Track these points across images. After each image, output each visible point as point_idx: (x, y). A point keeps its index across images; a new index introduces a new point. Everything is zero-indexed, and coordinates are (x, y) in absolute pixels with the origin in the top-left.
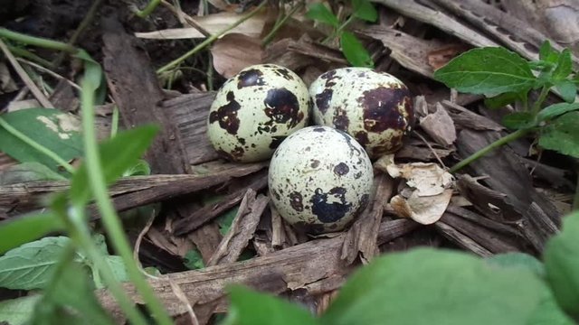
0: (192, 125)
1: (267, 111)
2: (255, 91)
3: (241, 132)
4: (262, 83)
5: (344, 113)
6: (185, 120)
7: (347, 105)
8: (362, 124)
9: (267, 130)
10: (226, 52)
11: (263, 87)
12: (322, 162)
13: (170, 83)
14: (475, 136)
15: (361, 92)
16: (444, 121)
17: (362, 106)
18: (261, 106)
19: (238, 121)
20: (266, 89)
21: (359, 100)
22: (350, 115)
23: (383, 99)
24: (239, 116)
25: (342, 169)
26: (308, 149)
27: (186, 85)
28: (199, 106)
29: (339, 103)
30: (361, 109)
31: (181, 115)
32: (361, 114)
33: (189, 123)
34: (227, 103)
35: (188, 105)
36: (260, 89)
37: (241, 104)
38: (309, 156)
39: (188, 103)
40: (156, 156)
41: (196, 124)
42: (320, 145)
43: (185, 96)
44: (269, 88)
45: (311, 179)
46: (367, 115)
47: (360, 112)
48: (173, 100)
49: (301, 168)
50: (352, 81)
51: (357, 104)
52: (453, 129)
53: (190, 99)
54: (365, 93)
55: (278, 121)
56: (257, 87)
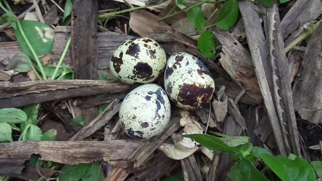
0: (110, 48)
1: (134, 71)
2: (132, 59)
3: (121, 73)
4: (137, 57)
5: (172, 87)
6: (107, 45)
7: (174, 85)
8: (177, 97)
9: (132, 79)
11: (137, 59)
12: (138, 118)
15: (183, 83)
17: (180, 90)
18: (132, 68)
19: (120, 69)
20: (138, 61)
21: (180, 86)
22: (173, 90)
23: (191, 92)
24: (121, 67)
25: (145, 125)
26: (136, 108)
28: (116, 40)
29: (172, 81)
30: (178, 91)
31: (105, 42)
32: (178, 93)
33: (107, 47)
34: (119, 58)
35: (110, 38)
36: (135, 60)
37: (124, 62)
38: (134, 112)
39: (111, 36)
41: (112, 48)
42: (141, 109)
43: (111, 33)
44: (139, 61)
45: (130, 123)
46: (180, 95)
47: (178, 92)
48: (103, 33)
49: (129, 115)
50: (183, 73)
51: (178, 87)
52: (224, 115)
53: (112, 35)
54: (185, 84)
55: (138, 77)
56: (134, 58)
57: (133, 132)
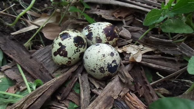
0: (45, 60)
1: (75, 45)
2: (69, 40)
3: (69, 56)
4: (70, 36)
5: (99, 38)
6: (42, 59)
7: (99, 35)
8: (106, 39)
9: (77, 52)
10: (47, 30)
11: (71, 37)
12: (106, 54)
13: (31, 47)
14: (135, 33)
15: (102, 30)
16: (126, 32)
17: (104, 34)
18: (73, 44)
19: (67, 52)
20: (72, 38)
21: (103, 32)
22: (101, 38)
23: (110, 30)
24: (66, 50)
25: (112, 54)
26: (99, 52)
27: (35, 47)
28: (45, 53)
29: (96, 35)
30: (104, 35)
31: (40, 58)
32: (105, 36)
33: (43, 60)
34: (60, 47)
35: (41, 54)
36: (70, 38)
37: (66, 45)
38: (101, 54)
39: (40, 52)
40: (40, 76)
41: (46, 59)
42: (102, 49)
43: (38, 51)
44: (73, 37)
45: (105, 61)
46: (107, 36)
47: (104, 36)
48: (34, 53)
49: (100, 58)
50: (97, 27)
51: (102, 34)
52: (129, 33)
53: (41, 51)
54: (104, 29)
55: (80, 48)
56: (69, 38)
57: (111, 65)
